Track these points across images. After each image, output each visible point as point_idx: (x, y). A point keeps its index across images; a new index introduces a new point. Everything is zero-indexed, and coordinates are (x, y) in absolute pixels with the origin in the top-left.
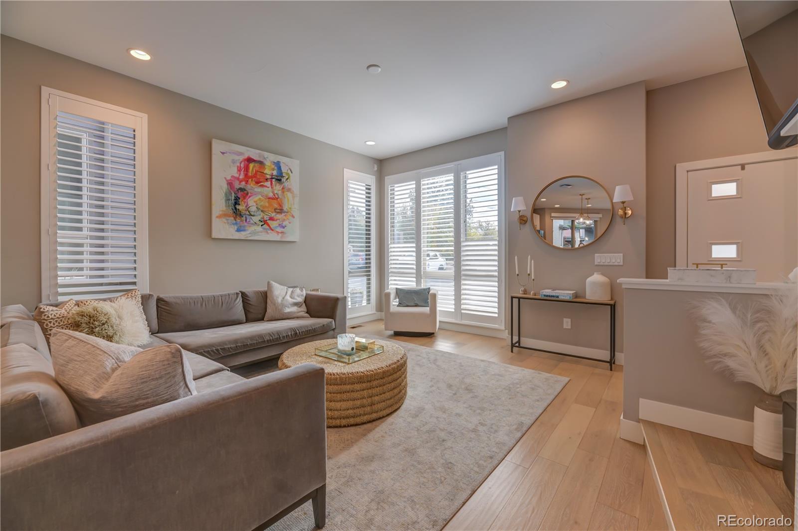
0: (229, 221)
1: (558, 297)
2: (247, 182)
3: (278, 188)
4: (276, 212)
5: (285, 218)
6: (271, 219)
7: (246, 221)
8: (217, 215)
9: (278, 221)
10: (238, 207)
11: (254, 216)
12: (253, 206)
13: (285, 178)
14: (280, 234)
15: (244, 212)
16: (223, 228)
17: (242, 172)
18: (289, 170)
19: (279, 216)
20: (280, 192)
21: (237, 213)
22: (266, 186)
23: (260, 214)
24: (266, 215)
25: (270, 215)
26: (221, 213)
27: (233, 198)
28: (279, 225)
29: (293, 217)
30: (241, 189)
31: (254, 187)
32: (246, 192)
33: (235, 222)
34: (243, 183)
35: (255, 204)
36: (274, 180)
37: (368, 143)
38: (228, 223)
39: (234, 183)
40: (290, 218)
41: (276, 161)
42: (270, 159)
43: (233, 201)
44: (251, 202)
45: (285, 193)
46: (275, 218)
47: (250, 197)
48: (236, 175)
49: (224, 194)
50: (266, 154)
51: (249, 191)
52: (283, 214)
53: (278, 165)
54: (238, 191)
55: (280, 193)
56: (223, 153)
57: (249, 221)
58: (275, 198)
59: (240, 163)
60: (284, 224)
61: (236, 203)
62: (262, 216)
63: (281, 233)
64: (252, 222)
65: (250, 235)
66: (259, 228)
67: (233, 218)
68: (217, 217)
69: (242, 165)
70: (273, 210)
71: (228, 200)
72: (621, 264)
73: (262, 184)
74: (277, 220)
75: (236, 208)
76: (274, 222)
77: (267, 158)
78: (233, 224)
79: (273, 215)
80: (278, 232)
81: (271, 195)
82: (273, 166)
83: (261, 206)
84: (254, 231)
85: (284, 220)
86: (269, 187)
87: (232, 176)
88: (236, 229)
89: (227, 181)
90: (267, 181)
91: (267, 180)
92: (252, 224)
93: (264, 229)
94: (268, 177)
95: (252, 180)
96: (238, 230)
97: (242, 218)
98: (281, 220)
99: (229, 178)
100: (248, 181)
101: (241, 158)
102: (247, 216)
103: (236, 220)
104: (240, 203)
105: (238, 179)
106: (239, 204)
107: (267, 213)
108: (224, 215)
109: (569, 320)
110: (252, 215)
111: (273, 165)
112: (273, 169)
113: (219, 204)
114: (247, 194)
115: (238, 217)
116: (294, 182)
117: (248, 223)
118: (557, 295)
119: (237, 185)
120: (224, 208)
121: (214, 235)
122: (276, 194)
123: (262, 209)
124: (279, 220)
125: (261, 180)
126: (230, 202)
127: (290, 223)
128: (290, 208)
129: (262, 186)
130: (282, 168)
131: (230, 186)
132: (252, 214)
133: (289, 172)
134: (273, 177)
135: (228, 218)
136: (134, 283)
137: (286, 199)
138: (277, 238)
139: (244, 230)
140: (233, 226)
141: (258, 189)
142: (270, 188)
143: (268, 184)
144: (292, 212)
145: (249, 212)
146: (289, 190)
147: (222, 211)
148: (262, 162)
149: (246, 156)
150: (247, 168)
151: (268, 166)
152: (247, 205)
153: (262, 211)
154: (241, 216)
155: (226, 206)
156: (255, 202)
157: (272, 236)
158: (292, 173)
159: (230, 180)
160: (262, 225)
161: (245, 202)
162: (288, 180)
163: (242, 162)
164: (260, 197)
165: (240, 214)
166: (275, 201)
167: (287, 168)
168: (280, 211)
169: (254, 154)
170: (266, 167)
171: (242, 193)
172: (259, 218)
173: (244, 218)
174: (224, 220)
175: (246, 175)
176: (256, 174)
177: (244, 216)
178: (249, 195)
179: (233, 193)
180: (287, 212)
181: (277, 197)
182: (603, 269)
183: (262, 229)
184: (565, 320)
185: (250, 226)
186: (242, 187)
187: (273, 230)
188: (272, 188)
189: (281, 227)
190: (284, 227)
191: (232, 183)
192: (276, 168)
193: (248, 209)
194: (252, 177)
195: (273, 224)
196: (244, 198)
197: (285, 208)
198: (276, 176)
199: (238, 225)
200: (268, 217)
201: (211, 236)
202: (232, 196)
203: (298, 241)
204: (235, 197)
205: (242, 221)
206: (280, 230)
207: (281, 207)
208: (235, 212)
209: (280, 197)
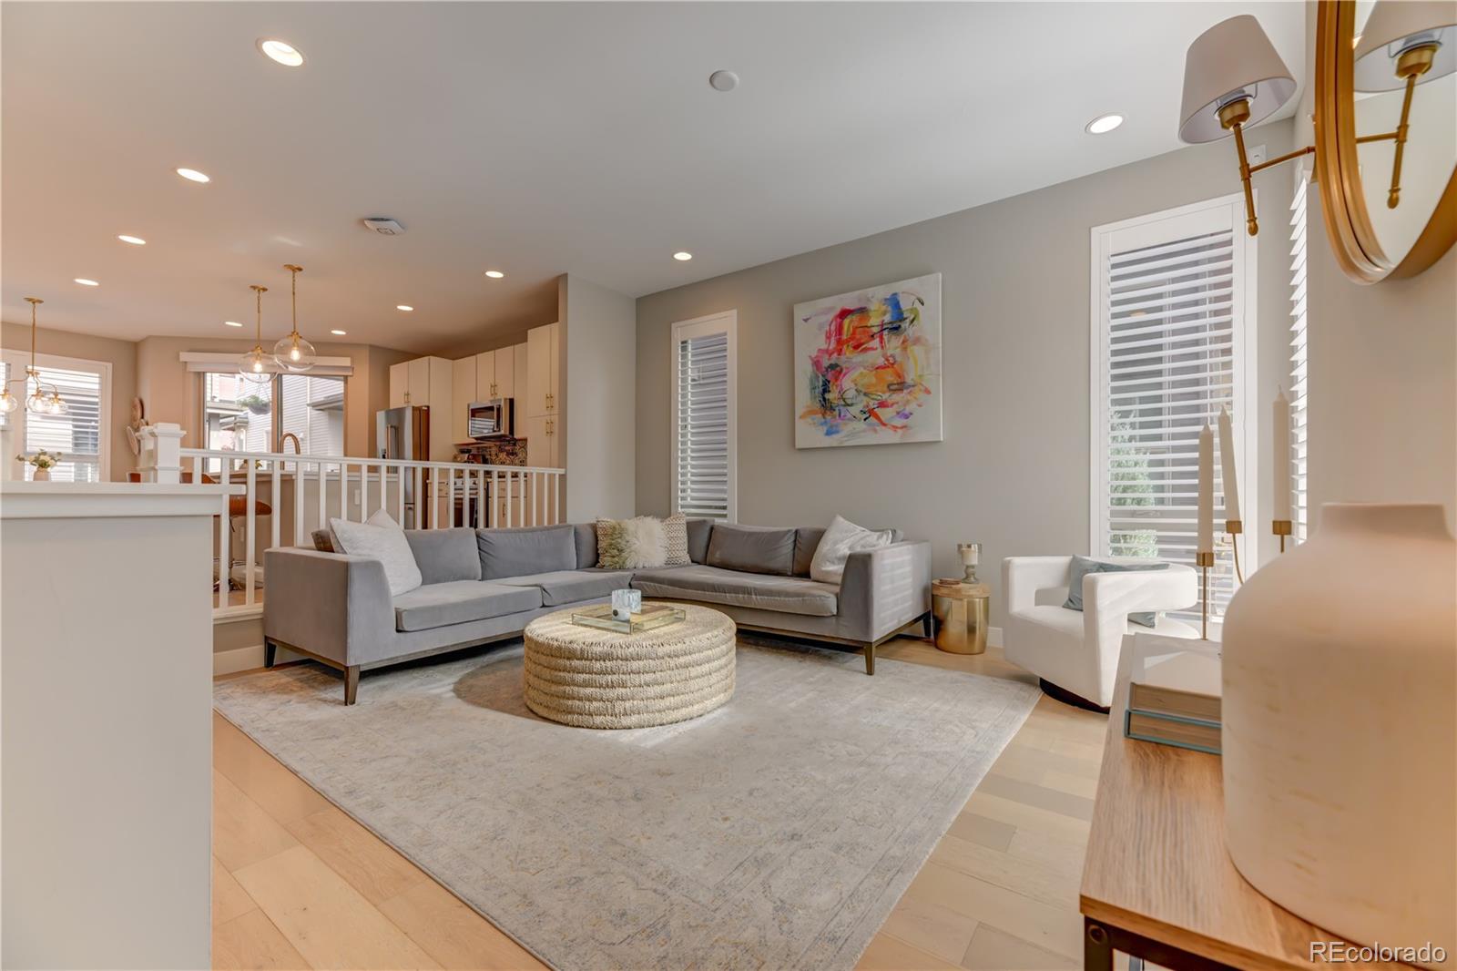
0: (816, 421)
2: (840, 352)
3: (893, 344)
4: (890, 390)
5: (909, 397)
6: (882, 405)
7: (840, 415)
8: (801, 414)
9: (895, 406)
10: (827, 396)
11: (852, 405)
12: (850, 388)
13: (908, 320)
14: (899, 430)
15: (837, 402)
16: (810, 433)
17: (833, 338)
18: (917, 301)
19: (896, 397)
20: (898, 350)
21: (826, 406)
22: (872, 349)
23: (862, 400)
24: (873, 399)
25: (879, 398)
26: (805, 410)
27: (821, 383)
28: (898, 413)
29: (927, 392)
30: (832, 367)
31: (851, 356)
32: (838, 369)
33: (823, 420)
34: (835, 355)
35: (853, 385)
36: (885, 332)
38: (814, 424)
39: (821, 360)
40: (922, 396)
41: (888, 297)
42: (876, 297)
43: (821, 389)
44: (847, 383)
45: (908, 350)
46: (890, 402)
47: (844, 375)
48: (824, 346)
49: (808, 382)
50: (871, 291)
51: (844, 366)
52: (905, 391)
53: (894, 302)
54: (827, 370)
55: (898, 352)
56: (806, 320)
57: (844, 416)
58: (890, 364)
59: (830, 325)
60: (907, 411)
61: (825, 391)
62: (865, 403)
63: (902, 428)
64: (849, 416)
65: (845, 439)
66: (861, 425)
67: (820, 415)
68: (801, 417)
69: (833, 328)
70: (885, 388)
71: (813, 388)
73: (864, 346)
74: (892, 405)
75: (824, 399)
76: (887, 409)
77: (872, 297)
78: (822, 424)
79: (885, 397)
80: (895, 428)
81: (881, 361)
82: (884, 308)
83: (863, 385)
84: (855, 431)
85: (908, 402)
86: (876, 349)
87: (820, 350)
88: (825, 431)
89: (812, 359)
90: (874, 339)
91: (873, 336)
92: (849, 419)
93: (869, 425)
94: (875, 330)
95: (848, 346)
96: (828, 433)
97: (834, 413)
98: (900, 404)
99: (814, 354)
100: (841, 350)
101: (831, 316)
102: (841, 408)
103: (824, 418)
104: (831, 389)
105: (827, 351)
106: (829, 391)
107: (875, 397)
108: (811, 412)
110: (849, 405)
111: (884, 304)
112: (884, 313)
113: (804, 398)
114: (842, 370)
115: (828, 413)
116: (930, 324)
117: (843, 420)
119: (826, 362)
120: (809, 402)
121: (799, 444)
122: (891, 356)
123: (864, 390)
124: (897, 403)
125: (862, 341)
126: (817, 391)
127: (920, 406)
128: (921, 376)
129: (865, 350)
130: (901, 303)
131: (817, 366)
132: (849, 402)
133: (917, 304)
134: (885, 327)
135: (814, 416)
136: (724, 508)
137: (911, 360)
138: (894, 438)
139: (837, 432)
140: (821, 427)
141: (858, 358)
142: (879, 350)
143: (875, 343)
144: (923, 383)
145: (844, 400)
146: (917, 341)
147: (808, 407)
148: (864, 308)
149: (838, 311)
150: (840, 330)
151: (875, 311)
152: (842, 389)
153: (865, 394)
154: (832, 409)
155: (811, 399)
156: (852, 381)
157: (886, 436)
158: (923, 304)
159: (816, 357)
160: (865, 420)
161: (837, 386)
162: (915, 322)
163: (832, 322)
164: (862, 369)
165: (831, 406)
166: (890, 370)
167: (913, 298)
168: (901, 386)
169: (849, 301)
170: (871, 314)
171: (833, 372)
172: (860, 407)
173: (836, 413)
174: (809, 420)
175: (839, 342)
176: (854, 333)
177: (837, 409)
178: (844, 371)
179: (820, 376)
180: (913, 386)
181: (891, 361)
183: (865, 426)
185: (846, 424)
186: (833, 362)
187: (884, 425)
188: (882, 347)
189: (900, 417)
190: (907, 417)
191: (818, 361)
192: (890, 308)
193: (842, 396)
194: (847, 341)
195: (885, 414)
196: (836, 380)
197: (909, 380)
198: (890, 323)
199: (829, 425)
200: (876, 402)
201: (794, 445)
202: (818, 381)
203: (942, 439)
204: (823, 382)
205: (834, 417)
206: (899, 422)
207: (900, 377)
208: (823, 405)
209: (898, 359)
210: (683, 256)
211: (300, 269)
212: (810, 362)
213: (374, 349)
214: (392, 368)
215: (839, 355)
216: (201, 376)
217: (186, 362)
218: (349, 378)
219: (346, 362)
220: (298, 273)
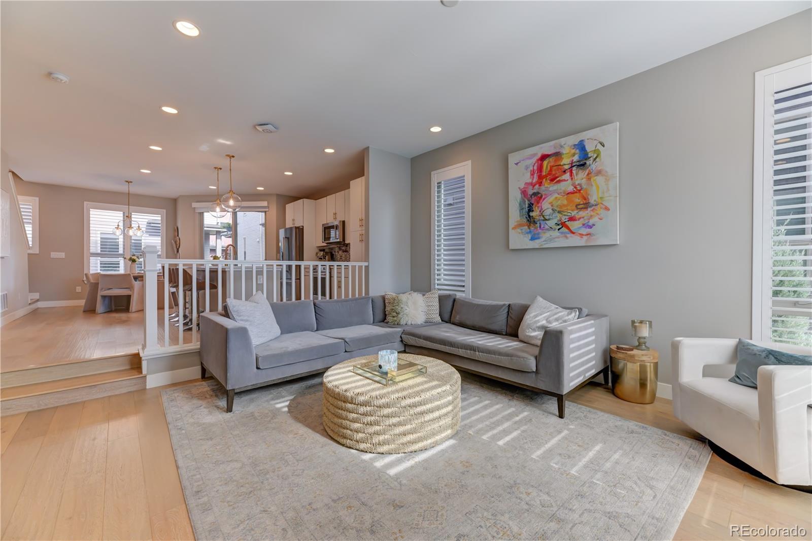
0: (523, 231)
2: (540, 184)
3: (580, 177)
4: (578, 209)
5: (592, 213)
6: (572, 219)
7: (540, 227)
8: (513, 226)
9: (582, 220)
10: (531, 214)
11: (549, 220)
12: (548, 208)
13: (592, 158)
14: (584, 237)
15: (538, 218)
16: (519, 239)
17: (535, 175)
18: (599, 144)
19: (582, 213)
20: (584, 180)
21: (531, 221)
22: (565, 180)
23: (557, 216)
24: (565, 215)
25: (569, 214)
26: (516, 224)
27: (527, 206)
28: (584, 225)
29: (607, 209)
30: (534, 194)
31: (549, 186)
32: (539, 195)
33: (528, 230)
34: (537, 186)
35: (549, 206)
36: (574, 168)
38: (522, 233)
39: (527, 190)
40: (602, 212)
41: (577, 143)
42: (567, 145)
43: (527, 209)
44: (545, 205)
45: (592, 180)
46: (577, 217)
47: (544, 199)
48: (530, 181)
49: (518, 205)
50: (564, 140)
51: (543, 193)
52: (589, 209)
53: (581, 146)
54: (531, 197)
55: (584, 182)
56: (517, 164)
57: (544, 227)
58: (577, 190)
59: (534, 166)
60: (591, 222)
61: (530, 211)
62: (558, 218)
63: (587, 235)
64: (547, 227)
65: (544, 243)
66: (556, 233)
67: (527, 227)
68: (513, 229)
69: (536, 168)
70: (574, 207)
71: (522, 209)
73: (558, 179)
74: (579, 219)
75: (529, 216)
76: (575, 223)
77: (564, 144)
78: (527, 233)
79: (574, 213)
80: (581, 235)
81: (571, 188)
82: (573, 151)
83: (557, 206)
84: (552, 238)
85: (591, 217)
86: (567, 180)
87: (526, 184)
88: (530, 238)
89: (521, 190)
90: (566, 174)
91: (565, 171)
92: (547, 230)
93: (562, 233)
94: (567, 167)
95: (546, 179)
96: (532, 239)
97: (536, 225)
98: (585, 218)
99: (522, 186)
100: (541, 182)
101: (534, 160)
102: (542, 222)
103: (529, 229)
104: (534, 209)
105: (531, 184)
106: (533, 211)
107: (566, 213)
108: (520, 225)
110: (546, 220)
111: (573, 149)
112: (574, 155)
113: (515, 215)
114: (542, 196)
115: (532, 224)
116: (607, 158)
117: (543, 230)
119: (530, 191)
120: (519, 219)
122: (579, 184)
123: (558, 209)
124: (583, 218)
125: (557, 175)
126: (524, 211)
127: (601, 219)
128: (601, 198)
129: (559, 181)
130: (586, 147)
131: (524, 194)
132: (547, 217)
133: (599, 147)
134: (574, 164)
135: (522, 228)
136: (464, 286)
137: (594, 188)
138: (581, 242)
139: (539, 238)
140: (526, 235)
141: (554, 187)
142: (570, 181)
143: (567, 176)
144: (603, 203)
145: (543, 217)
146: (599, 173)
147: (517, 221)
148: (559, 152)
149: (539, 156)
150: (540, 169)
151: (566, 154)
152: (542, 209)
153: (559, 212)
154: (535, 223)
155: (520, 216)
156: (549, 204)
157: (575, 241)
158: (603, 146)
159: (524, 188)
160: (559, 230)
161: (538, 207)
162: (597, 159)
163: (535, 164)
164: (556, 195)
165: (534, 221)
166: (578, 194)
167: (596, 142)
168: (586, 205)
169: (547, 148)
170: (563, 156)
171: (536, 197)
172: (555, 221)
173: (538, 225)
174: (519, 230)
175: (541, 177)
176: (551, 170)
177: (538, 223)
178: (543, 197)
179: (527, 201)
180: (596, 205)
181: (579, 188)
183: (559, 234)
185: (545, 233)
186: (535, 191)
187: (573, 233)
188: (572, 179)
189: (586, 228)
190: (590, 227)
191: (525, 191)
192: (578, 151)
193: (542, 214)
194: (546, 176)
195: (574, 225)
196: (538, 203)
197: (592, 201)
198: (578, 162)
199: (533, 233)
200: (567, 217)
201: (509, 248)
202: (525, 204)
203: (618, 243)
204: (528, 204)
205: (536, 228)
206: (584, 231)
207: (585, 199)
208: (528, 220)
209: (584, 186)
210: (436, 129)
211: (233, 157)
212: (520, 192)
213: (279, 196)
214: (287, 205)
215: (540, 186)
216: (201, 214)
217: (195, 208)
218: (267, 212)
219: (265, 204)
220: (232, 159)
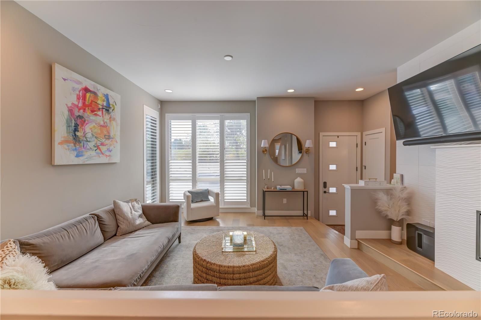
0: (70, 147)
1: (286, 189)
3: (107, 117)
4: (105, 138)
5: (111, 143)
6: (102, 144)
7: (83, 146)
8: (59, 141)
9: (107, 146)
10: (77, 133)
11: (89, 142)
12: (89, 133)
13: (111, 109)
14: (108, 157)
15: (82, 138)
17: (81, 100)
18: (114, 102)
19: (107, 142)
21: (76, 139)
23: (94, 140)
24: (99, 141)
25: (101, 141)
26: (63, 139)
27: (73, 125)
28: (108, 149)
29: (117, 142)
30: (80, 117)
31: (90, 115)
32: (83, 119)
33: (74, 148)
34: (82, 111)
35: (90, 131)
36: (104, 110)
37: (167, 91)
38: (69, 149)
39: (73, 110)
40: (115, 143)
41: (105, 94)
42: (102, 91)
43: (73, 128)
44: (88, 128)
45: (111, 122)
46: (105, 143)
47: (87, 124)
48: (76, 103)
49: (65, 121)
50: (99, 87)
51: (86, 119)
52: (110, 140)
53: (107, 96)
54: (77, 118)
55: (108, 121)
56: (65, 80)
57: (86, 147)
58: (104, 126)
59: (79, 92)
60: (111, 148)
61: (76, 130)
62: (96, 142)
63: (109, 156)
64: (88, 147)
65: (87, 160)
66: (93, 153)
67: (73, 145)
68: (59, 144)
69: (81, 94)
70: (104, 136)
71: (69, 126)
72: (306, 173)
73: (96, 112)
74: (106, 145)
75: (75, 135)
76: (104, 147)
77: (99, 90)
78: (73, 150)
79: (104, 140)
80: (107, 156)
81: (102, 123)
82: (104, 98)
83: (95, 133)
84: (91, 156)
85: (111, 145)
86: (100, 116)
87: (73, 104)
88: (75, 155)
89: (68, 107)
90: (100, 111)
91: (99, 109)
92: (88, 149)
93: (97, 153)
94: (100, 107)
95: (88, 109)
96: (77, 156)
98: (108, 145)
99: (70, 105)
100: (85, 109)
101: (80, 87)
102: (85, 142)
103: (75, 146)
105: (77, 106)
106: (78, 131)
107: (99, 139)
108: (65, 142)
109: (286, 199)
111: (104, 97)
112: (104, 101)
113: (62, 130)
114: (85, 121)
115: (77, 143)
116: (117, 113)
117: (85, 149)
118: (286, 188)
119: (77, 113)
120: (66, 135)
121: (55, 162)
122: (106, 122)
123: (95, 135)
125: (95, 110)
126: (71, 128)
127: (114, 147)
128: (115, 135)
129: (96, 115)
130: (109, 100)
131: (71, 113)
132: (88, 140)
133: (114, 104)
134: (104, 107)
135: (69, 144)
137: (112, 127)
138: (106, 160)
139: (82, 156)
140: (73, 152)
141: (93, 118)
142: (102, 117)
143: (100, 113)
144: (116, 138)
145: (86, 138)
146: (114, 119)
147: (64, 137)
148: (96, 93)
149: (84, 86)
150: (84, 97)
151: (100, 97)
152: (85, 132)
153: (96, 137)
154: (79, 142)
155: (67, 133)
156: (90, 129)
157: (103, 160)
158: (116, 105)
159: (71, 107)
160: (95, 150)
161: (83, 129)
162: (114, 111)
163: (80, 91)
164: (94, 124)
165: (79, 140)
166: (105, 128)
167: (113, 101)
168: (108, 137)
170: (99, 98)
171: (80, 120)
172: (94, 143)
173: (82, 144)
174: (65, 146)
175: (84, 103)
176: (91, 103)
177: (82, 142)
178: (86, 122)
179: (73, 120)
180: (113, 138)
181: (106, 125)
182: (301, 175)
183: (95, 154)
184: (284, 199)
185: (87, 152)
186: (81, 114)
187: (103, 154)
189: (108, 151)
190: (110, 151)
191: (72, 110)
192: (106, 100)
193: (85, 135)
194: (89, 106)
195: (103, 149)
196: (82, 125)
197: (112, 134)
198: (106, 107)
199: (78, 151)
200: (100, 142)
201: (51, 164)
202: (72, 123)
203: (119, 162)
204: (75, 124)
205: (80, 147)
206: (108, 153)
207: (109, 134)
208: (74, 138)
209: (108, 125)
212: (67, 109)
215: (84, 111)
